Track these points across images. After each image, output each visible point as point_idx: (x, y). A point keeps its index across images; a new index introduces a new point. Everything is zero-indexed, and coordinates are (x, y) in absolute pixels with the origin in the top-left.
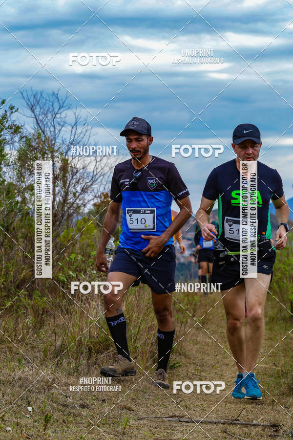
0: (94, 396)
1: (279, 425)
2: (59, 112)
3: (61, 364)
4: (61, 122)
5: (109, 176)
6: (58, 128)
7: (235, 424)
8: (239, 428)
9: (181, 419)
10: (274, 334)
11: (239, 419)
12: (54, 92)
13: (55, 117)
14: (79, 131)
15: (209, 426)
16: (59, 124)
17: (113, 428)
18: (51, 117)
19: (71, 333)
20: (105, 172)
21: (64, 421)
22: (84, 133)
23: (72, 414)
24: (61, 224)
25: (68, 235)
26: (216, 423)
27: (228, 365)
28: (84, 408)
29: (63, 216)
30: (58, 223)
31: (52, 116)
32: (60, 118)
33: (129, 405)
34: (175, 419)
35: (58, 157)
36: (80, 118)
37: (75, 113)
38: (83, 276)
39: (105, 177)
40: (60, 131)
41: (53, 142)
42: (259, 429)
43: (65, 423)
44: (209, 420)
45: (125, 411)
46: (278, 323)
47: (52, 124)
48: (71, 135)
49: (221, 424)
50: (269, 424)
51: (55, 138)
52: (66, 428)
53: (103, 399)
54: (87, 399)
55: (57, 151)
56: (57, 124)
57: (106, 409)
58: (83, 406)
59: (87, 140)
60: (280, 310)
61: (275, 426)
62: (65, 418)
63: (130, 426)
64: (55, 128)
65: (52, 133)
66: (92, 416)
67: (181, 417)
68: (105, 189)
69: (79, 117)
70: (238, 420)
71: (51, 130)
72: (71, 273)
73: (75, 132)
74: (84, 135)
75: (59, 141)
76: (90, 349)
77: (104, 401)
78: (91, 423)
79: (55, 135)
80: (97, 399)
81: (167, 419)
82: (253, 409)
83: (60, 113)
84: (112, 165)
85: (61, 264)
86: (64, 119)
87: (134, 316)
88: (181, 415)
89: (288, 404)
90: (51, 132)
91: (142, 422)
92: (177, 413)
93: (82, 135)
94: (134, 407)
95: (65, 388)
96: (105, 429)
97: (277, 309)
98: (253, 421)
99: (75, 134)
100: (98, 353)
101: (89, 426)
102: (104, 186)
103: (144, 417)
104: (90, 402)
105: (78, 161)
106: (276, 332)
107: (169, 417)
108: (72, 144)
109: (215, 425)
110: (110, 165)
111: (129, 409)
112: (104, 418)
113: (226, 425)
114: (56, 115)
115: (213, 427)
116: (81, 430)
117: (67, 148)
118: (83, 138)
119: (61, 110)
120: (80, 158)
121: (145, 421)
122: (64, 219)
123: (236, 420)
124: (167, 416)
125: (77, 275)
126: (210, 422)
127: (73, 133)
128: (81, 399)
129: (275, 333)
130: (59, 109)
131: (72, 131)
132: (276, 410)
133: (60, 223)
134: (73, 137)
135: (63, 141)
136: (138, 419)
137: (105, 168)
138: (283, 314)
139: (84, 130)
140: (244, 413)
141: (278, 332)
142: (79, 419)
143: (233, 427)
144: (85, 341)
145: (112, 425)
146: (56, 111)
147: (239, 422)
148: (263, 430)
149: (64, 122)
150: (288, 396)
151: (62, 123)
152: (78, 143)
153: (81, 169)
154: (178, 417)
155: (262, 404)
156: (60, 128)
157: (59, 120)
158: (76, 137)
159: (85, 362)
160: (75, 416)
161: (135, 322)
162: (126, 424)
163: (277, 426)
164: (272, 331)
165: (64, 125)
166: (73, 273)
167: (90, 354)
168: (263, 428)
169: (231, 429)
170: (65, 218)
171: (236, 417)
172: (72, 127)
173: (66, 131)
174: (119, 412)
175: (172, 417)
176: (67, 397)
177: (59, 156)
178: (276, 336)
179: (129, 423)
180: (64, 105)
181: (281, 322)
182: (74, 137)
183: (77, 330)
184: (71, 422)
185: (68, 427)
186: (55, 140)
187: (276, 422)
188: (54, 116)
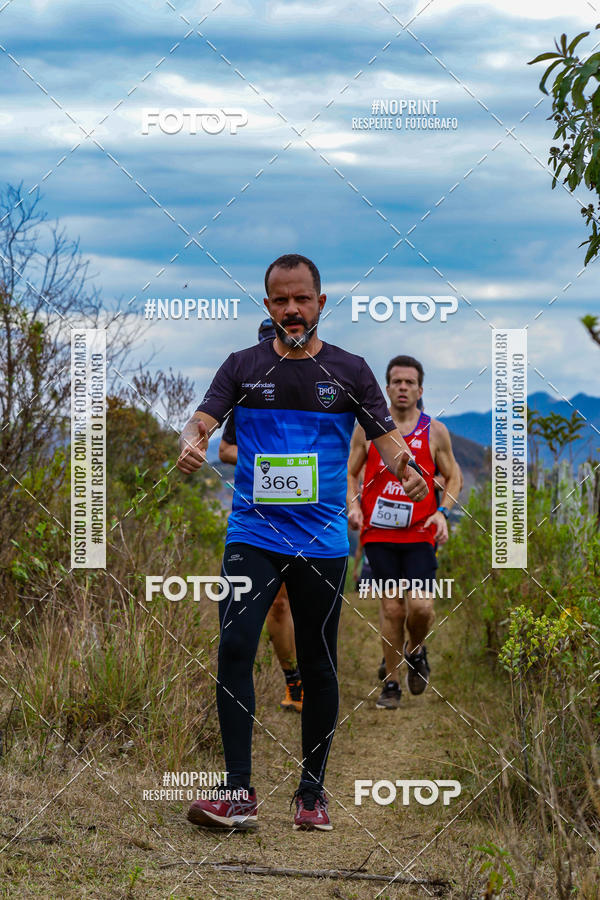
0: (73, 818)
1: (447, 883)
2: (21, 229)
3: (7, 751)
4: (25, 249)
5: (122, 362)
6: (18, 259)
7: (358, 879)
8: (365, 887)
9: (249, 868)
10: (451, 690)
11: (367, 868)
12: (11, 188)
13: (14, 238)
14: (61, 269)
15: (305, 883)
16: (22, 253)
17: (109, 885)
18: (5, 238)
19: (33, 688)
20: (115, 353)
21: (8, 871)
22: (72, 272)
23: (26, 857)
24: (21, 460)
25: (34, 482)
26: (319, 877)
27: (353, 753)
28: (51, 843)
29: (22, 445)
30: (13, 457)
31: (8, 235)
32: (23, 241)
33: (143, 839)
34: (235, 868)
35: (16, 322)
36: (64, 241)
37: (54, 232)
38: (63, 568)
39: (114, 362)
40: (23, 266)
41: (9, 290)
42: (406, 890)
43: (11, 874)
44: (306, 871)
45: (135, 850)
46: (462, 666)
47: (8, 252)
48: (46, 277)
49: (328, 879)
50: (426, 881)
51: (13, 281)
52: (12, 886)
53: (91, 825)
54: (59, 826)
55: (16, 309)
56: (18, 255)
57: (96, 844)
58: (49, 841)
59: (78, 287)
60: (467, 640)
61: (439, 885)
62: (10, 864)
63: (144, 881)
64: (12, 262)
65: (7, 270)
66: (67, 859)
67: (248, 864)
68: (112, 388)
69: (62, 240)
70: (365, 871)
71: (5, 265)
72: (37, 561)
73: (55, 270)
74: (73, 277)
75: (20, 289)
76: (70, 721)
77: (92, 829)
78: (63, 875)
79: (13, 276)
80: (79, 826)
81: (220, 867)
82: (396, 849)
83: (25, 230)
84: (128, 337)
85: (16, 543)
86: (31, 243)
87: (162, 654)
88: (248, 860)
89: (469, 837)
90: (4, 270)
91: (168, 873)
92: (240, 856)
93: (68, 276)
94: (152, 843)
95: (15, 802)
96: (92, 888)
97: (460, 636)
98: (393, 873)
99: (54, 275)
100: (88, 728)
101: (59, 880)
102: (112, 381)
103: (174, 863)
104: (63, 831)
105: (60, 329)
106: (455, 685)
107: (225, 863)
108: (47, 294)
109: (317, 881)
110: (124, 339)
111: (144, 847)
112: (91, 865)
113: (338, 882)
114: (14, 235)
115: (313, 885)
116: (42, 889)
117: (36, 301)
118: (69, 282)
119: (27, 223)
120: (63, 323)
121: (175, 872)
122: (24, 450)
123: (359, 870)
124: (221, 861)
125: (49, 566)
126: (306, 875)
127: (51, 272)
128: (45, 825)
129: (453, 688)
130: (23, 222)
131: (47, 268)
132: (443, 849)
133: (17, 458)
134: (49, 279)
135: (29, 287)
136: (161, 868)
137: (115, 345)
138: (470, 649)
139: (73, 266)
140: (376, 855)
141: (459, 686)
142: (39, 866)
143: (354, 886)
144: (62, 705)
145: (107, 879)
146: (15, 225)
147: (366, 875)
148: (414, 891)
149: (31, 249)
150: (470, 821)
151: (27, 252)
152: (61, 292)
153: (65, 346)
154: (242, 863)
155: (416, 837)
156: (24, 259)
157: (21, 245)
158: (56, 280)
159: (58, 746)
160: (32, 859)
161: (164, 664)
162: (135, 878)
163: (443, 885)
164: (447, 683)
165: (31, 254)
166: (41, 560)
167: (70, 731)
168: (414, 887)
169: (349, 888)
170: (28, 448)
171: (360, 865)
172: (49, 261)
173: (36, 268)
174: (123, 853)
175: (229, 864)
176: (17, 820)
177: (19, 320)
178: (455, 693)
179: (143, 875)
180: (33, 215)
181: (468, 664)
182: (53, 279)
183: (43, 681)
184: (24, 873)
185: (16, 884)
186: (13, 286)
187: (441, 876)
188: (11, 236)
